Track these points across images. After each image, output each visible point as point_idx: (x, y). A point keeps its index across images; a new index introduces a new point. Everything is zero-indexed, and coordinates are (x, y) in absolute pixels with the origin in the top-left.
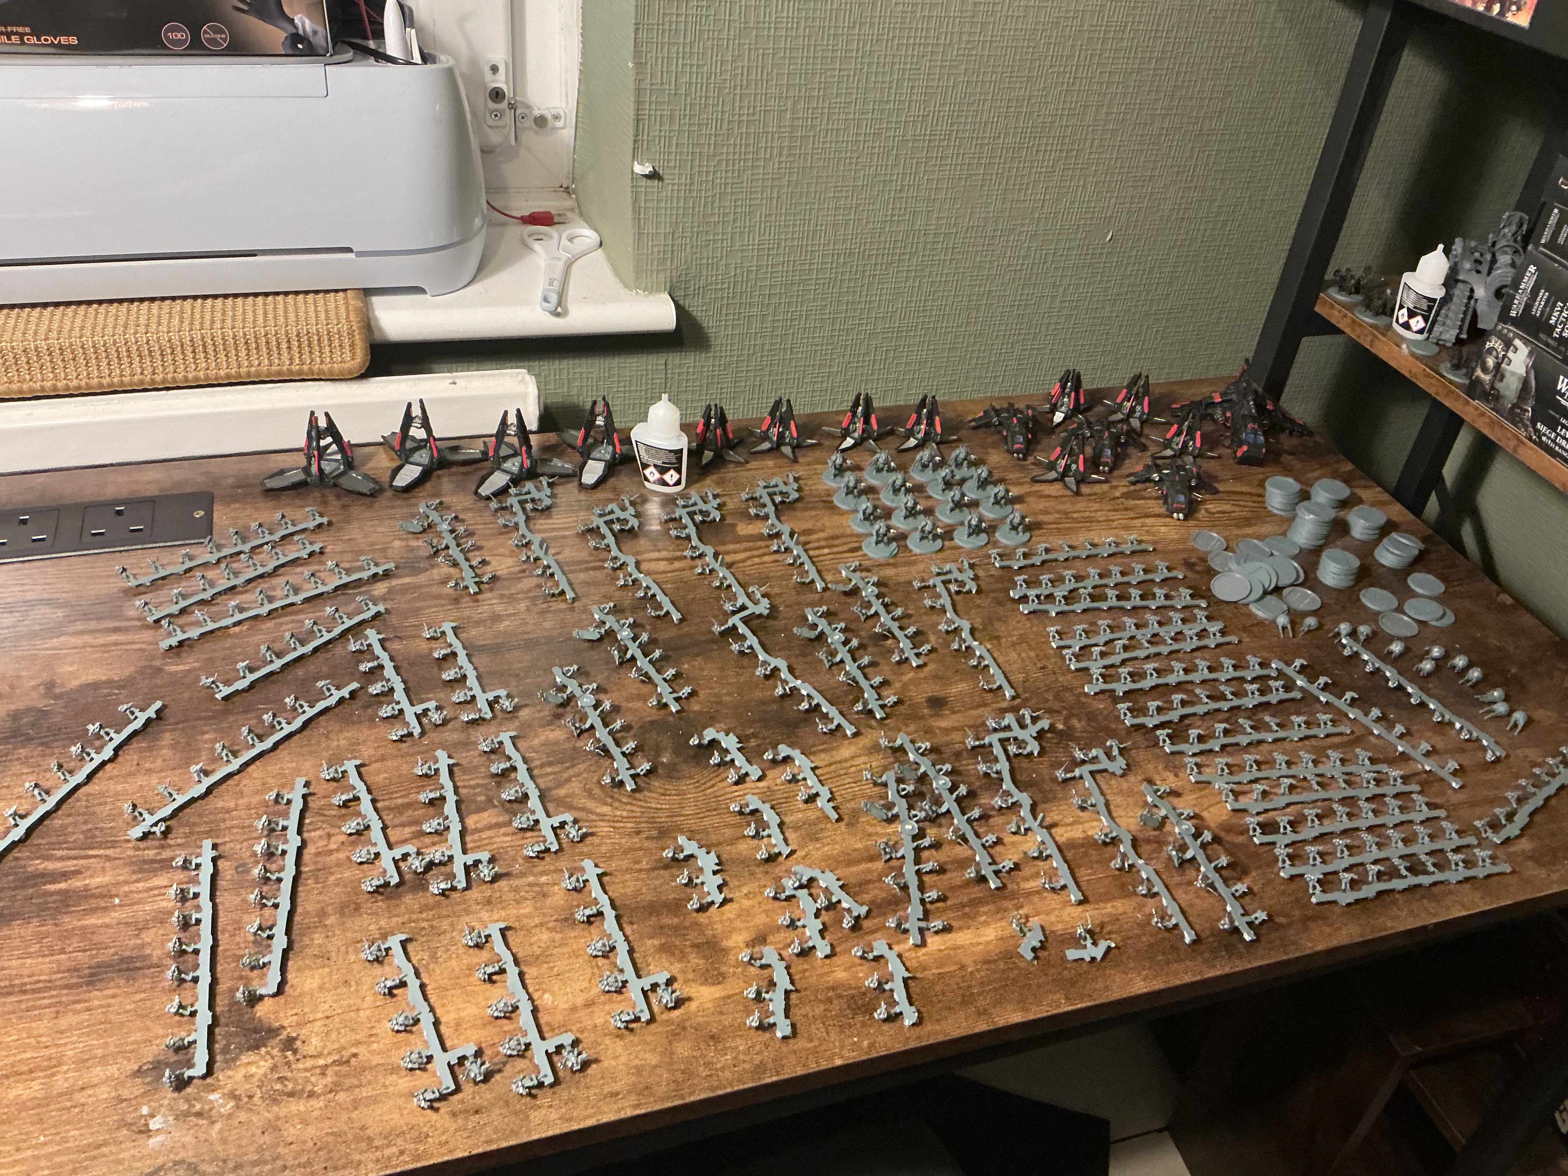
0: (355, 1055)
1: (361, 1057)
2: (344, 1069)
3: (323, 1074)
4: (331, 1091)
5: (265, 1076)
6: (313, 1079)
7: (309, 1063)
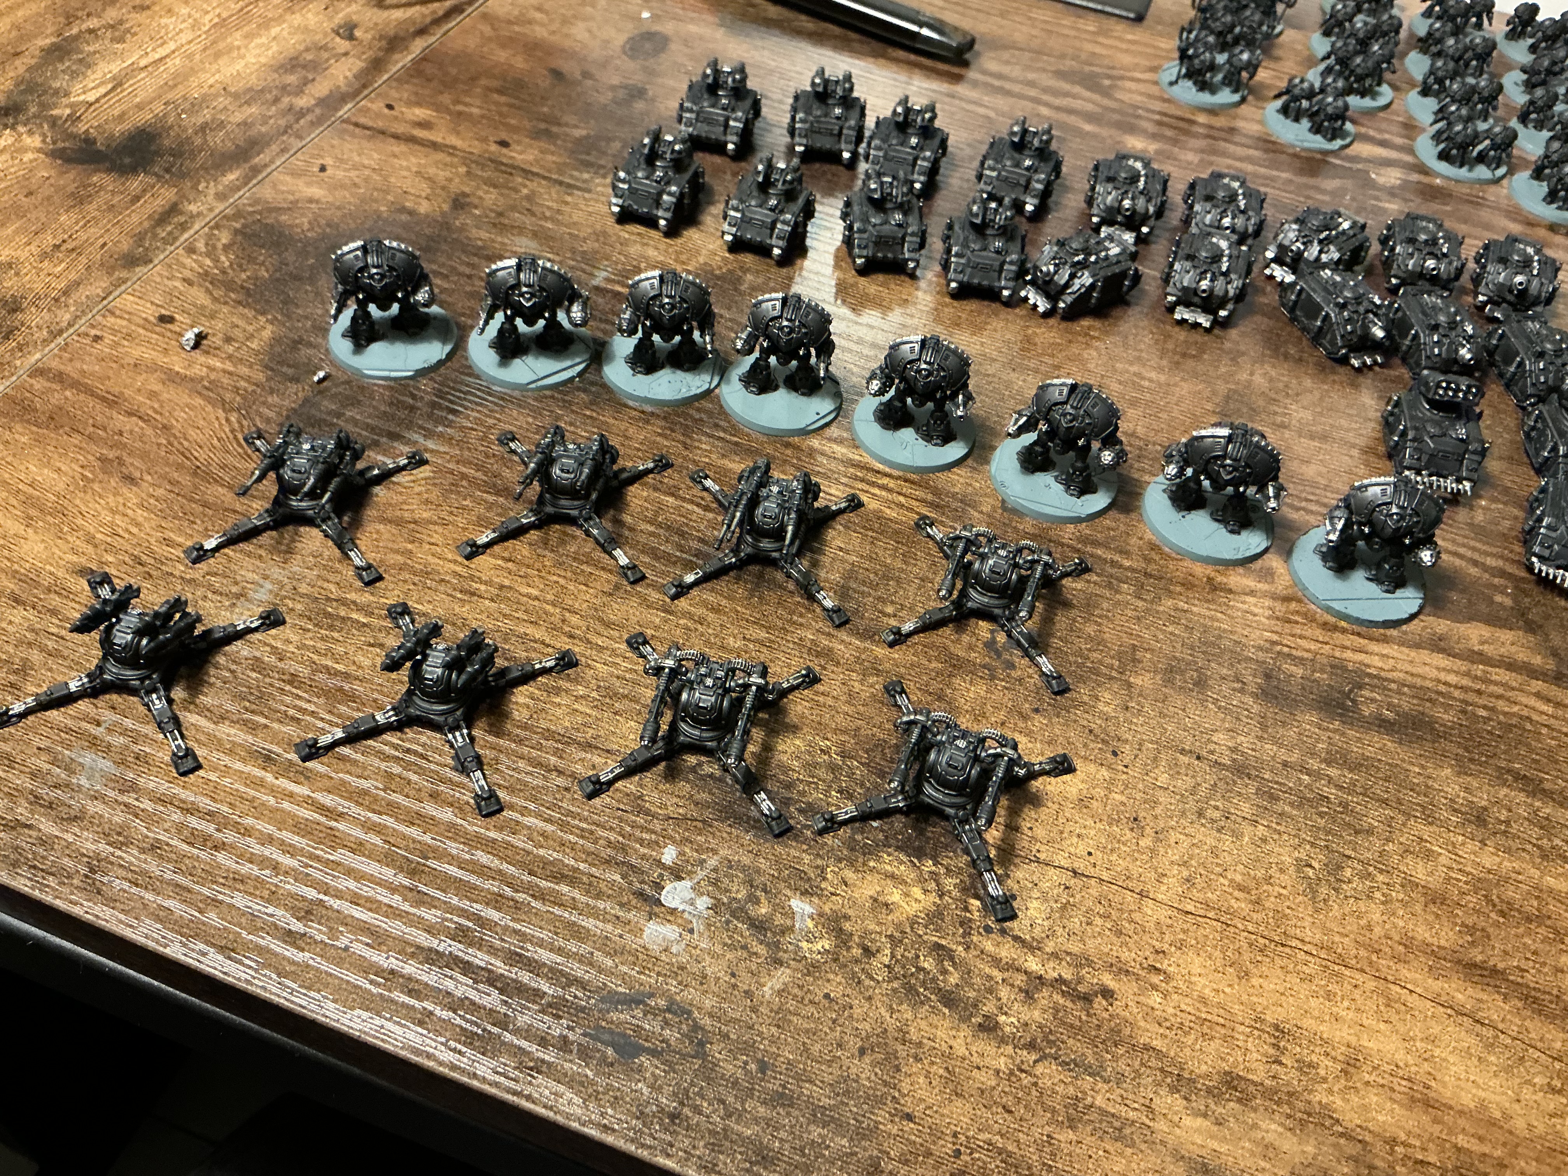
0: (1107, 994)
1: (1118, 1007)
2: (1076, 1011)
3: (1028, 995)
4: (1031, 1046)
5: (913, 922)
6: (1004, 993)
7: (1007, 951)
